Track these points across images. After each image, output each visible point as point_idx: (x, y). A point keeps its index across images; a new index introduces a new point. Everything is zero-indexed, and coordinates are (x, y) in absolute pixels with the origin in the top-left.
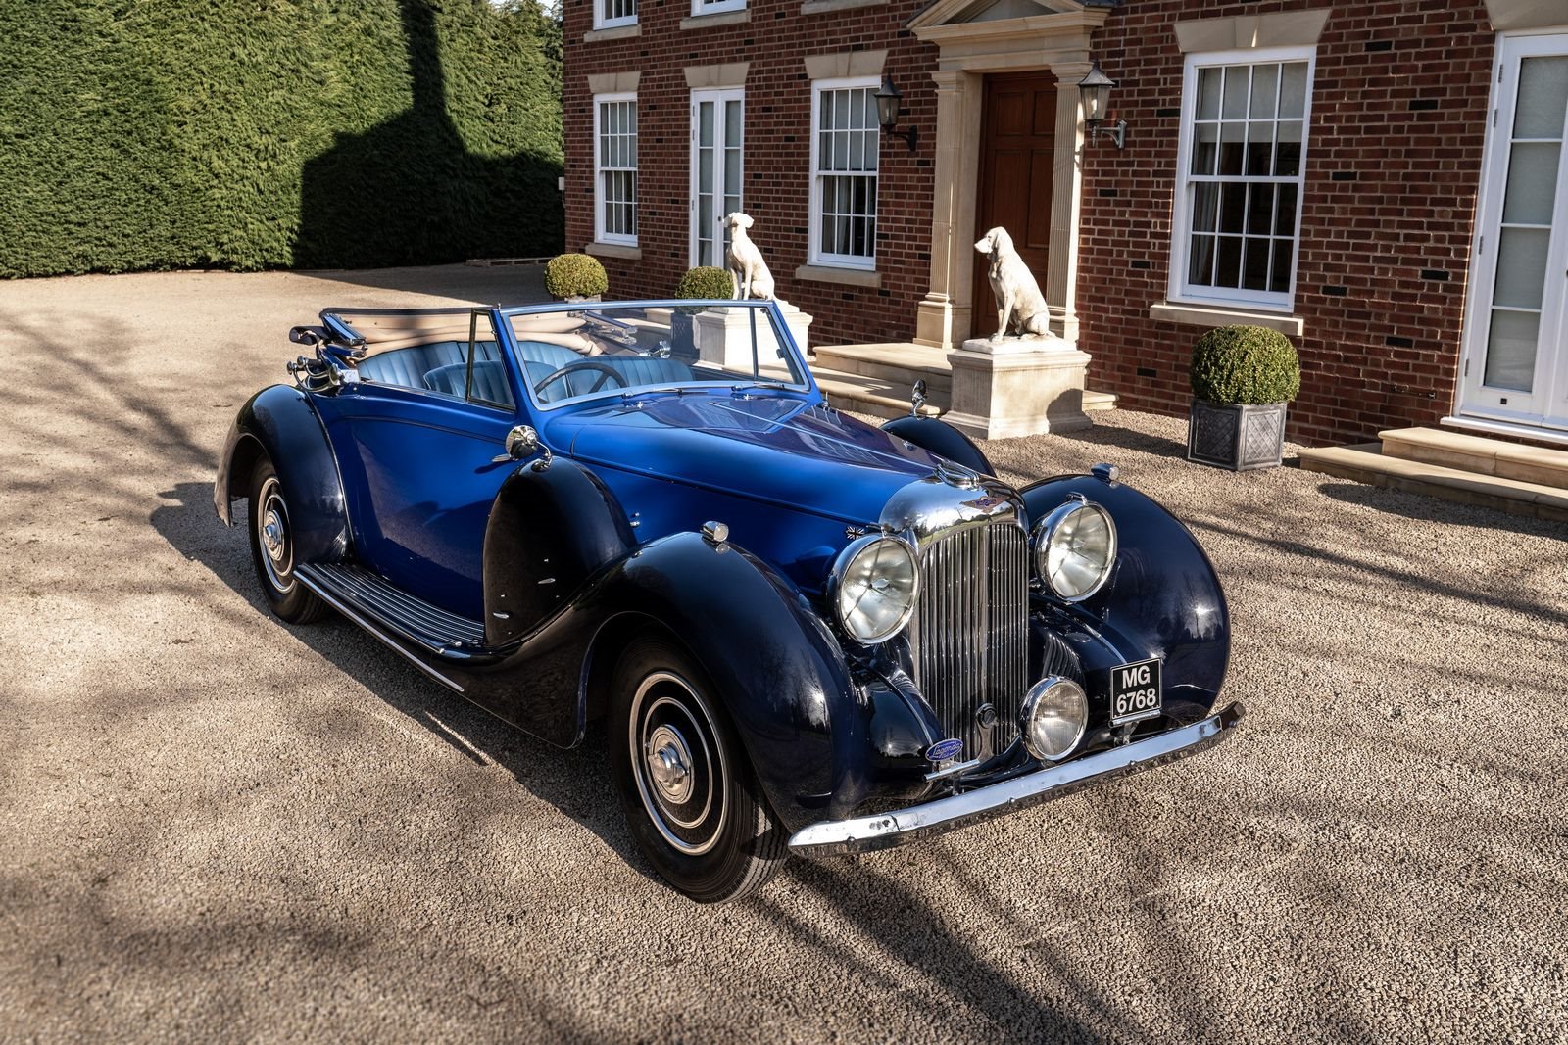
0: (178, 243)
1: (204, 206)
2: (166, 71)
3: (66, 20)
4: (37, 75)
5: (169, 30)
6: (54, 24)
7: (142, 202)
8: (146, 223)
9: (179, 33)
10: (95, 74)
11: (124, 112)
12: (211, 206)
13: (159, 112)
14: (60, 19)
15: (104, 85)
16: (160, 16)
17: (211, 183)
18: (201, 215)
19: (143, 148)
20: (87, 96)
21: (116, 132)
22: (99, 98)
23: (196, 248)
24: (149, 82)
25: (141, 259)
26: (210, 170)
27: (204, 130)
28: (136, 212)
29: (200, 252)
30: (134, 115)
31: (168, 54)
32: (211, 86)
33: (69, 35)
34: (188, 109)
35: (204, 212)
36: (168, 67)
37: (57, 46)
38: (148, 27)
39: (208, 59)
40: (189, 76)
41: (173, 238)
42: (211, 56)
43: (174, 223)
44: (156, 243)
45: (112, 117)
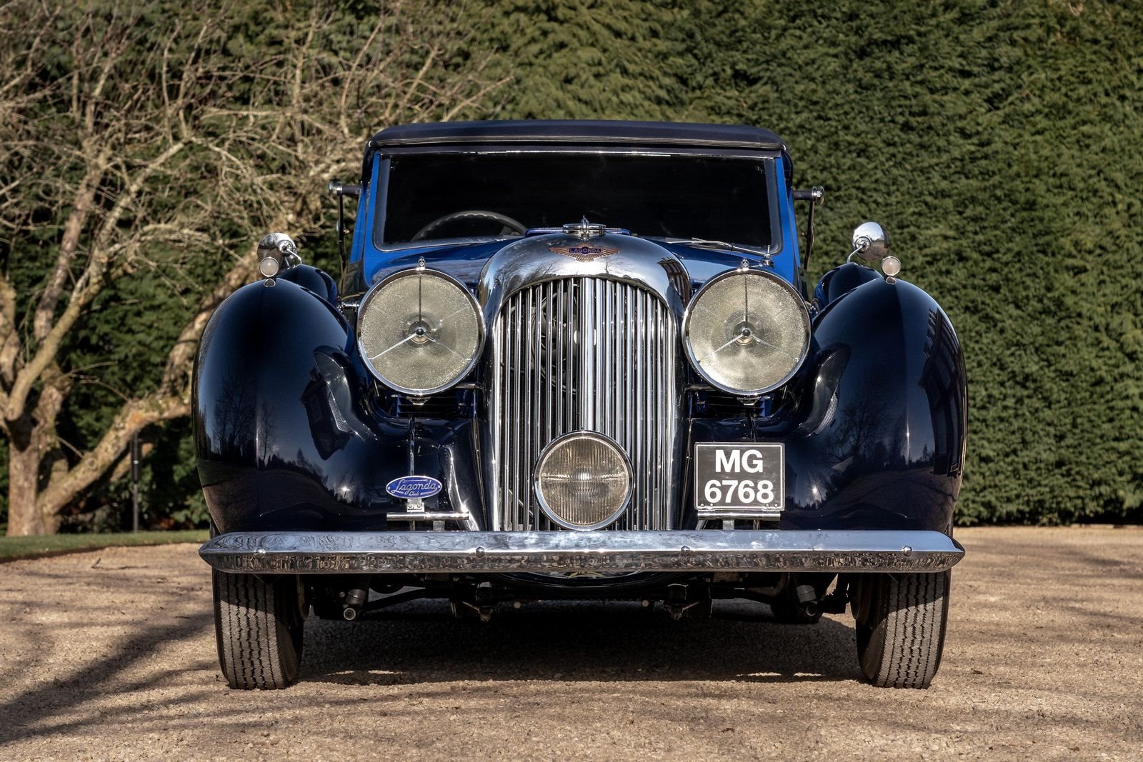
0: (1068, 474)
1: (1112, 409)
2: (1061, 186)
3: (912, 114)
4: (862, 201)
5: (1070, 121)
6: (893, 121)
7: (1010, 402)
8: (1016, 438)
9: (1084, 123)
10: (949, 196)
11: (989, 254)
12: (1122, 410)
13: (1044, 252)
14: (902, 114)
15: (960, 213)
16: (1056, 97)
17: (1122, 369)
18: (1107, 426)
19: (1015, 312)
20: (934, 231)
21: (974, 287)
22: (951, 233)
23: (1097, 483)
24: (1031, 205)
25: (1009, 500)
26: (1121, 348)
27: (1115, 281)
28: (1002, 420)
29: (1104, 489)
30: (1004, 259)
31: (1064, 158)
32: (1130, 206)
33: (913, 137)
34: (1090, 246)
35: (1111, 420)
36: (1064, 179)
37: (893, 155)
38: (1038, 118)
39: (1126, 160)
40: (1095, 192)
41: (1060, 464)
42: (1131, 157)
43: (1060, 438)
44: (1033, 474)
45: (970, 263)
